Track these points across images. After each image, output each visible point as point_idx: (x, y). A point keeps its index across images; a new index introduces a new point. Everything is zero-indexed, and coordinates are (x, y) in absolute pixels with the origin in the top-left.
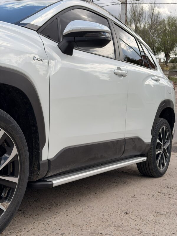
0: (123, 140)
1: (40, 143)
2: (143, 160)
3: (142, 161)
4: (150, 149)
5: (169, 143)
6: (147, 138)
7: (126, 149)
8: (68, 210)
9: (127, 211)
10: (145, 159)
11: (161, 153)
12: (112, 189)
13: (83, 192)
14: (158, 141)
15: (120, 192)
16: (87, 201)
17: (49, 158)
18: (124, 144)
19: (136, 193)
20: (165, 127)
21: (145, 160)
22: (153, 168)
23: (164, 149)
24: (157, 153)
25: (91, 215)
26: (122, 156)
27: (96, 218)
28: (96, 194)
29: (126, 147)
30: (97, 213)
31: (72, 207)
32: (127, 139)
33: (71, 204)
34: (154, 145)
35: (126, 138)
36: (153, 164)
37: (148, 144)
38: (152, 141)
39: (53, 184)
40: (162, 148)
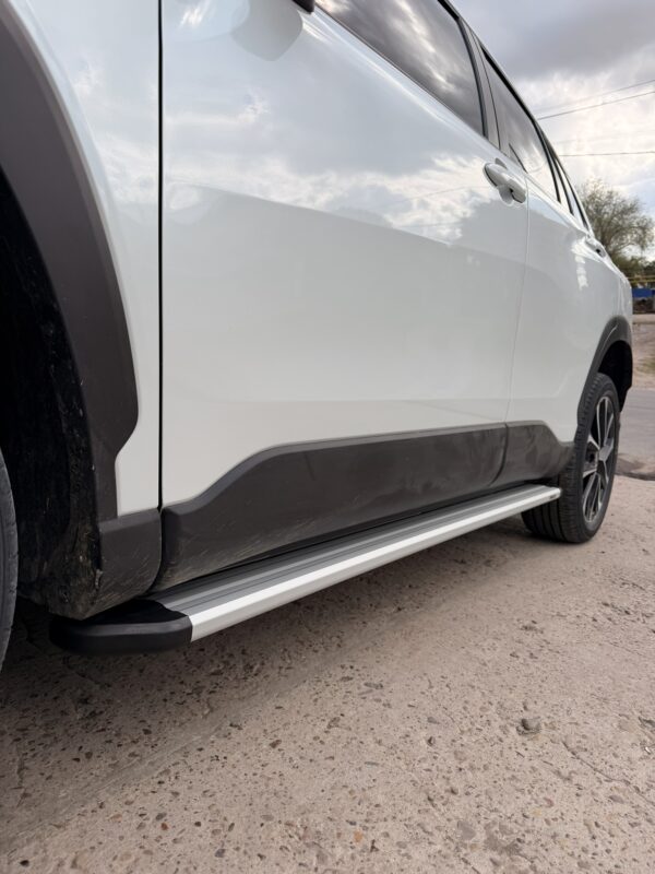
0: (502, 429)
1: (90, 417)
2: (551, 497)
3: (548, 500)
4: (570, 464)
5: (612, 447)
6: (565, 429)
7: (507, 460)
8: (286, 706)
9: (526, 715)
10: (556, 492)
11: (592, 474)
12: (452, 587)
13: (355, 600)
14: (590, 439)
15: (480, 603)
16: (367, 649)
17: (167, 502)
18: (503, 443)
19: (534, 610)
20: (607, 399)
21: (558, 496)
22: (572, 518)
23: (600, 463)
24: (585, 474)
25: (379, 742)
26: (492, 486)
27: (401, 763)
28: (399, 609)
29: (507, 455)
30: (403, 729)
31: (305, 687)
32: (515, 428)
33: (305, 666)
34: (582, 450)
35: (510, 425)
36: (571, 506)
37: (567, 448)
38: (576, 439)
39: (190, 629)
40: (596, 460)
